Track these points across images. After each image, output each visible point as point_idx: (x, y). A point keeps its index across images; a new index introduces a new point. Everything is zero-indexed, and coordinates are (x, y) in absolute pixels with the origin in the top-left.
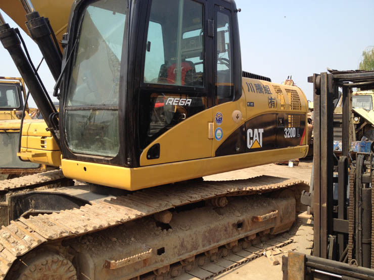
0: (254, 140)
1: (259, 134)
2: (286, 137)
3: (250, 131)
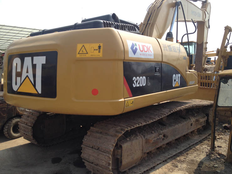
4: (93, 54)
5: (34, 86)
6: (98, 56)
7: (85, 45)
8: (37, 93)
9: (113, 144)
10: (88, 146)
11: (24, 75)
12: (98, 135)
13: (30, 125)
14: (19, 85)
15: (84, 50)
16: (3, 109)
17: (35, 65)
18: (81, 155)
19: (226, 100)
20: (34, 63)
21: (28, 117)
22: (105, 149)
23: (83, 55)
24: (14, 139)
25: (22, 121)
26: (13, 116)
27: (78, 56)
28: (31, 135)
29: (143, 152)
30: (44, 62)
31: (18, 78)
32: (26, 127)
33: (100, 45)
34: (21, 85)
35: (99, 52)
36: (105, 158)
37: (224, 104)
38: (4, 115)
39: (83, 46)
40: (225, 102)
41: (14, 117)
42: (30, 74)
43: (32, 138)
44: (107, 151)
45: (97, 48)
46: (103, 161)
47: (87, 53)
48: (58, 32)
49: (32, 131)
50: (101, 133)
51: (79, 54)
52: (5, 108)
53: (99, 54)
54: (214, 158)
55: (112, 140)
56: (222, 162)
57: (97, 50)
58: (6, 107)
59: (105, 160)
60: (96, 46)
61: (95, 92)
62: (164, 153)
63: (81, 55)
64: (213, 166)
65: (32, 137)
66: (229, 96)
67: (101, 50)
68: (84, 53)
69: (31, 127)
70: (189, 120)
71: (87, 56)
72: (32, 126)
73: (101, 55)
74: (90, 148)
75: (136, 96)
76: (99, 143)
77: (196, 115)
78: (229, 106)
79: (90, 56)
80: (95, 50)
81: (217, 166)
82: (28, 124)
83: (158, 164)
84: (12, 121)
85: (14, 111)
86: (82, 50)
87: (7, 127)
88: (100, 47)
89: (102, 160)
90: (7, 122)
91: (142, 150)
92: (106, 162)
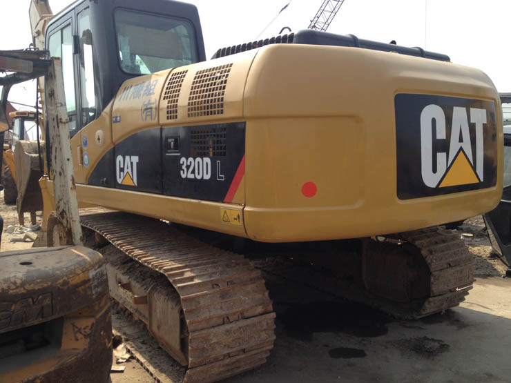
0: (125, 173)
1: (132, 163)
2: (184, 176)
3: (119, 158)
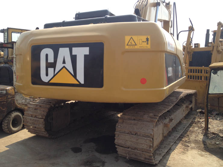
4: (141, 46)
5: (75, 76)
6: (147, 48)
7: (133, 37)
8: (78, 83)
9: (152, 128)
10: (123, 132)
11: (59, 65)
12: (133, 122)
13: (40, 117)
14: (52, 76)
15: (133, 42)
16: (3, 103)
17: (76, 56)
18: (114, 141)
19: (215, 88)
20: (73, 54)
21: (36, 109)
22: (144, 134)
23: (132, 46)
24: (14, 133)
25: (28, 114)
26: (13, 109)
27: (127, 47)
28: (43, 127)
29: (163, 135)
30: (88, 53)
31: (49, 69)
32: (36, 120)
33: (147, 37)
34: (54, 76)
35: (147, 44)
36: (146, 142)
37: (213, 91)
38: (3, 109)
39: (131, 38)
40: (214, 90)
41: (13, 111)
42: (69, 65)
43: (44, 131)
44: (148, 136)
45: (145, 40)
46: (143, 145)
47: (136, 45)
48: (94, 24)
49: (44, 123)
50: (134, 120)
51: (127, 45)
52: (4, 101)
53: (147, 46)
54: (211, 137)
55: (150, 125)
56: (220, 139)
57: (145, 42)
58: (6, 100)
59: (146, 143)
60: (144, 38)
61: (143, 81)
62: (170, 136)
63: (130, 46)
64: (215, 144)
65: (44, 129)
66: (217, 85)
67: (149, 42)
68: (132, 44)
69: (43, 120)
70: (182, 107)
71: (136, 47)
72: (44, 117)
73: (149, 46)
74: (127, 134)
75: (170, 84)
76: (136, 129)
77: (185, 102)
78: (217, 93)
79: (139, 47)
80: (143, 42)
81: (218, 143)
82: (38, 117)
83: (172, 146)
84: (11, 115)
85: (13, 104)
86: (130, 41)
87: (6, 122)
88: (147, 39)
89: (141, 143)
90: (6, 116)
91: (163, 134)
92: (147, 145)
